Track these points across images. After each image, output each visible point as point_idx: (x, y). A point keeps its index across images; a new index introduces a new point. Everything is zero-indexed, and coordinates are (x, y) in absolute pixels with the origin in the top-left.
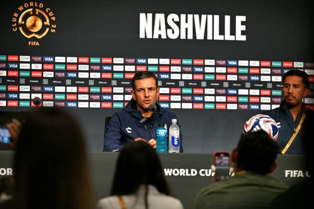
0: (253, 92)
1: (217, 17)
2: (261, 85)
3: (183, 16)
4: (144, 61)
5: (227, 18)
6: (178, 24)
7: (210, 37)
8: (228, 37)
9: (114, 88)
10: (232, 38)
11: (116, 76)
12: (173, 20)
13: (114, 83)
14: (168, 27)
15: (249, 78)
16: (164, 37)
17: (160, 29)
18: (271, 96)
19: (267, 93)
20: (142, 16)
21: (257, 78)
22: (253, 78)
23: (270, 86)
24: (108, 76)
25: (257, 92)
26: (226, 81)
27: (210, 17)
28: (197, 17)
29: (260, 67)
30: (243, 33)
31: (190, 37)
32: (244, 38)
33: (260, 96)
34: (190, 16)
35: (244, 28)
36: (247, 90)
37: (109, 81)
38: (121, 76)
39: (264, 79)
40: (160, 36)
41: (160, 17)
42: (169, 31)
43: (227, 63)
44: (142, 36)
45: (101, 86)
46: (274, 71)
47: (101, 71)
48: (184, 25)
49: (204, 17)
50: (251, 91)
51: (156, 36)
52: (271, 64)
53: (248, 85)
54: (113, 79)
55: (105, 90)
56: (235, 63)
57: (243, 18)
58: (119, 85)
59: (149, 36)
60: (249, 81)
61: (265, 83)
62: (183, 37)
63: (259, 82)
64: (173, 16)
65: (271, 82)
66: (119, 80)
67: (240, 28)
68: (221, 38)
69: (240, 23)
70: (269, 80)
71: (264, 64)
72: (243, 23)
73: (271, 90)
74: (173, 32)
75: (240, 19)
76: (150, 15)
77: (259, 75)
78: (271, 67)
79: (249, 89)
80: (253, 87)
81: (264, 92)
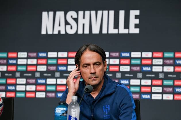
0: (144, 82)
1: (112, 13)
2: (153, 76)
3: (81, 13)
4: (44, 55)
5: (122, 13)
6: (76, 20)
7: (104, 31)
8: (122, 30)
9: (18, 80)
10: (126, 31)
11: (20, 68)
12: (72, 17)
13: (18, 75)
14: (67, 23)
15: (141, 69)
16: (63, 32)
17: (60, 25)
18: (163, 86)
19: (159, 82)
20: (45, 14)
21: (149, 69)
22: (145, 69)
23: (161, 76)
24: (13, 68)
25: (148, 82)
26: (119, 71)
27: (105, 12)
28: (93, 13)
29: (152, 58)
30: (136, 26)
31: (87, 31)
32: (137, 31)
33: (151, 86)
34: (87, 13)
35: (137, 21)
36: (139, 81)
37: (13, 73)
38: (24, 68)
39: (155, 69)
40: (59, 31)
41: (60, 14)
42: (68, 27)
43: (120, 55)
44: (44, 32)
45: (7, 78)
46: (166, 61)
47: (8, 65)
48: (81, 21)
49: (100, 13)
50: (142, 81)
51: (56, 32)
52: (163, 55)
53: (140, 75)
54: (17, 71)
55: (10, 81)
56: (128, 55)
57: (137, 12)
58: (22, 77)
59: (50, 32)
60: (141, 71)
61: (157, 73)
62: (80, 32)
63: (151, 72)
64: (72, 14)
65: (163, 72)
66: (22, 72)
67: (133, 21)
68: (115, 31)
69: (134, 17)
70: (161, 70)
71: (156, 55)
72: (136, 17)
73: (162, 80)
74: (71, 28)
75: (134, 13)
76: (51, 13)
77: (151, 65)
78: (163, 58)
79: (141, 79)
80: (145, 78)
81: (155, 82)
